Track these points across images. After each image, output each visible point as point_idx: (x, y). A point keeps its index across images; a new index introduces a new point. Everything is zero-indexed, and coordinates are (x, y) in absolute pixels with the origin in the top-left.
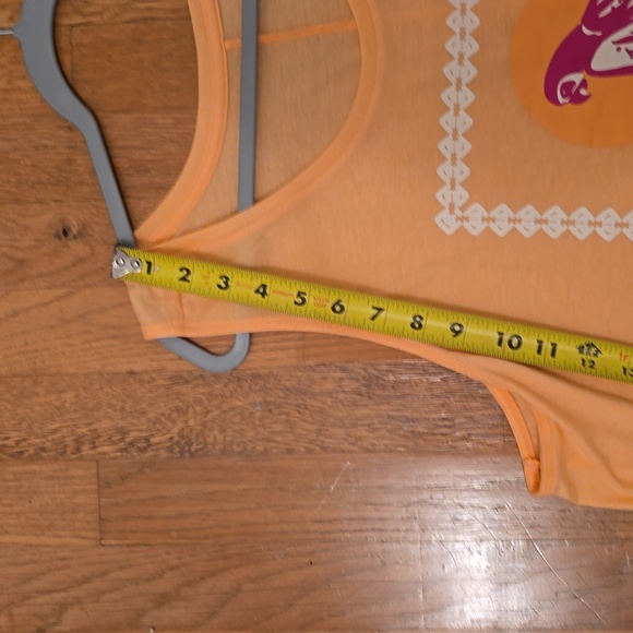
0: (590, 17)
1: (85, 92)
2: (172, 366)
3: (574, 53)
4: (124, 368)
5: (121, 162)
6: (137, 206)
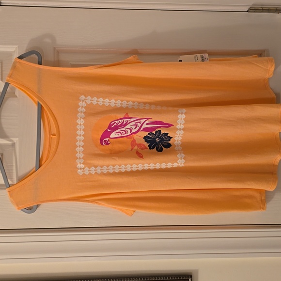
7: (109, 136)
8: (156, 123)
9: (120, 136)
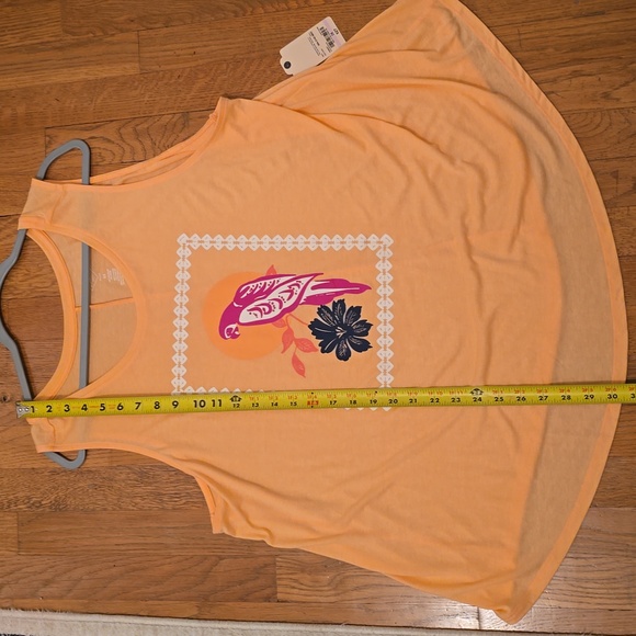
0: (237, 298)
1: (14, 331)
2: (51, 466)
3: (231, 315)
4: (29, 466)
5: (31, 364)
6: (37, 386)
7: (236, 320)
8: (333, 283)
9: (259, 318)
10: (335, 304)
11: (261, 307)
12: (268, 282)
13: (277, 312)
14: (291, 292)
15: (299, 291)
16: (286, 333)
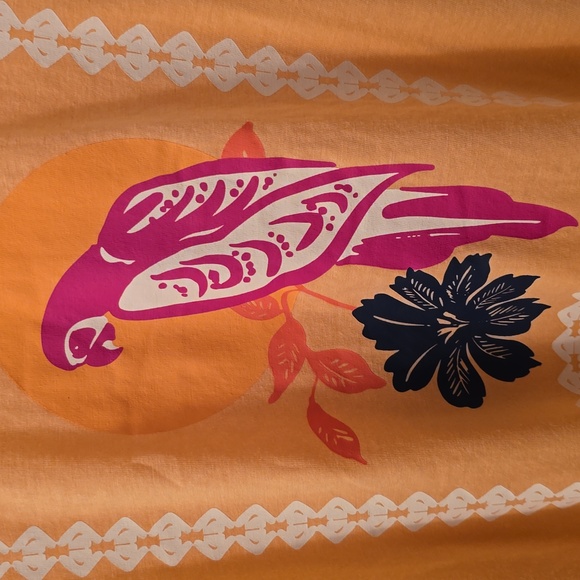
7: (108, 303)
8: (459, 200)
9: (194, 295)
10: (455, 268)
11: (205, 269)
12: (230, 180)
13: (261, 280)
14: (316, 223)
15: (341, 219)
16: (279, 336)
